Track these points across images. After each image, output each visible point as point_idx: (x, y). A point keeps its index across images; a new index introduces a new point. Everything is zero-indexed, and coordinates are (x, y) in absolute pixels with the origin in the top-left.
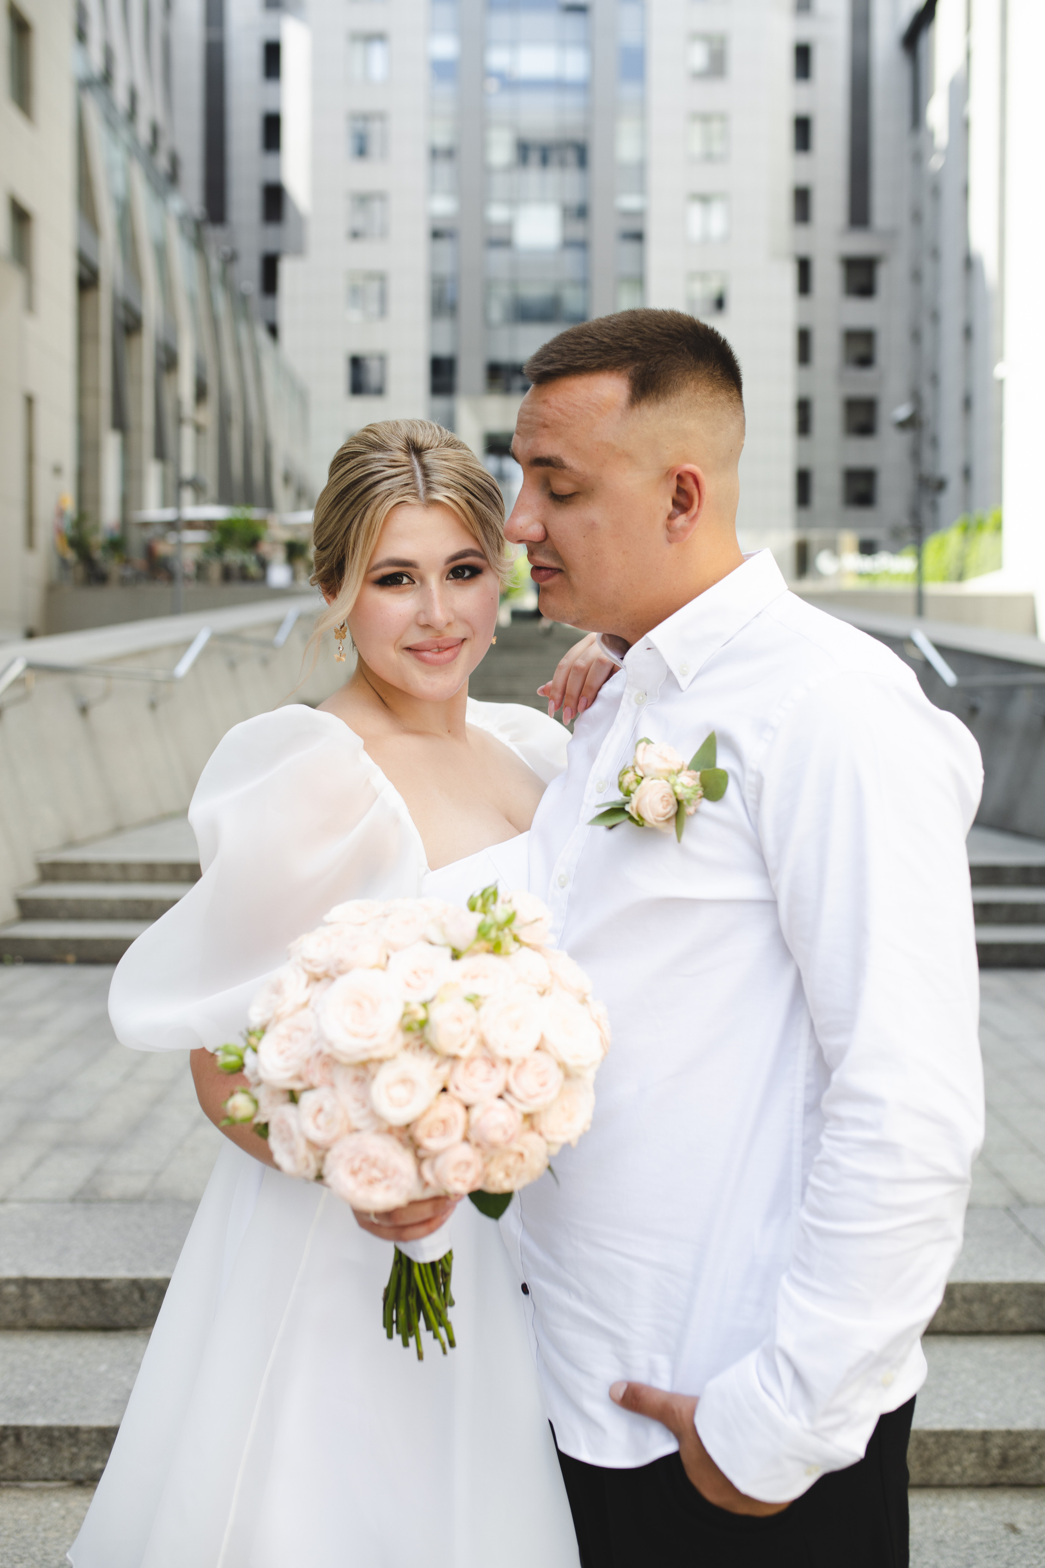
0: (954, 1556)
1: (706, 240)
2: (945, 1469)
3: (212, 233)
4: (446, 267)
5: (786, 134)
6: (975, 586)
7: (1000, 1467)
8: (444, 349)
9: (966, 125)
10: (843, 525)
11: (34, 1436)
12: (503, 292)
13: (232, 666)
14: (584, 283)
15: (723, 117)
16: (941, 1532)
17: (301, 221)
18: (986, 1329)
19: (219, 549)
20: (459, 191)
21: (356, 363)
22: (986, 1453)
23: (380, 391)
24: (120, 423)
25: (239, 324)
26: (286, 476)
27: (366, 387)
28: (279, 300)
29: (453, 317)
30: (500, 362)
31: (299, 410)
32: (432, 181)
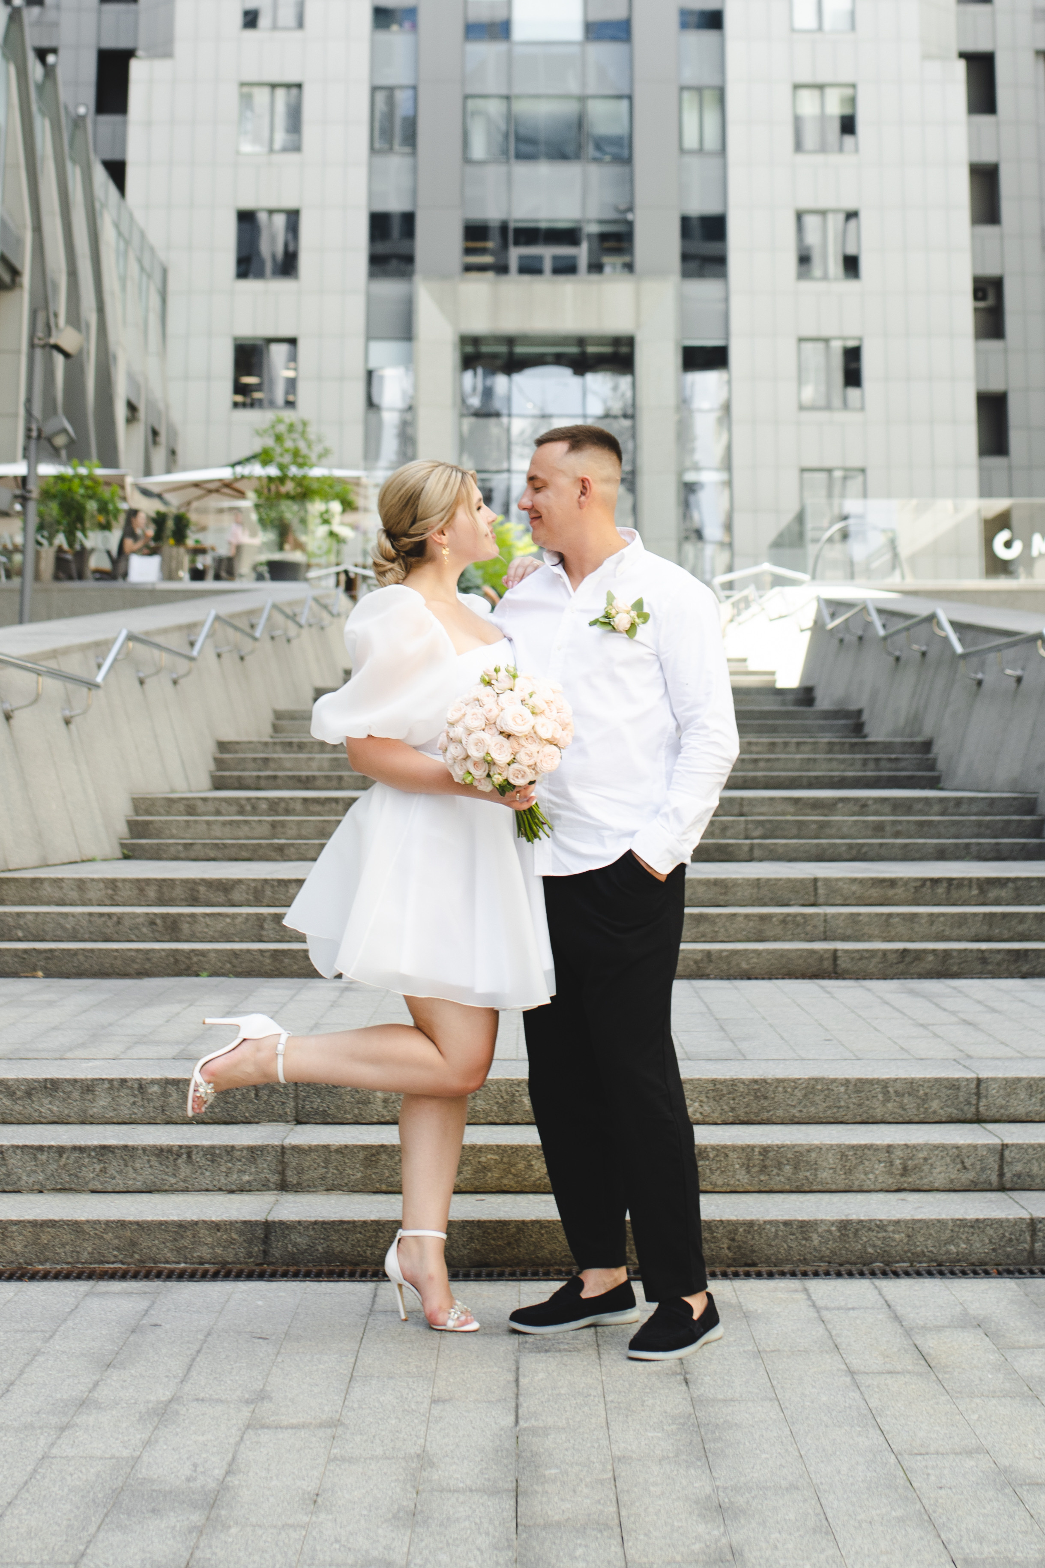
2: (863, 1177)
4: (397, 73)
7: (902, 1175)
11: (201, 1153)
12: (493, 111)
13: (142, 683)
21: (246, 220)
22: (891, 1164)
23: (288, 269)
25: (69, 165)
26: (132, 407)
27: (262, 263)
28: (125, 124)
29: (407, 149)
30: (486, 221)
31: (155, 300)
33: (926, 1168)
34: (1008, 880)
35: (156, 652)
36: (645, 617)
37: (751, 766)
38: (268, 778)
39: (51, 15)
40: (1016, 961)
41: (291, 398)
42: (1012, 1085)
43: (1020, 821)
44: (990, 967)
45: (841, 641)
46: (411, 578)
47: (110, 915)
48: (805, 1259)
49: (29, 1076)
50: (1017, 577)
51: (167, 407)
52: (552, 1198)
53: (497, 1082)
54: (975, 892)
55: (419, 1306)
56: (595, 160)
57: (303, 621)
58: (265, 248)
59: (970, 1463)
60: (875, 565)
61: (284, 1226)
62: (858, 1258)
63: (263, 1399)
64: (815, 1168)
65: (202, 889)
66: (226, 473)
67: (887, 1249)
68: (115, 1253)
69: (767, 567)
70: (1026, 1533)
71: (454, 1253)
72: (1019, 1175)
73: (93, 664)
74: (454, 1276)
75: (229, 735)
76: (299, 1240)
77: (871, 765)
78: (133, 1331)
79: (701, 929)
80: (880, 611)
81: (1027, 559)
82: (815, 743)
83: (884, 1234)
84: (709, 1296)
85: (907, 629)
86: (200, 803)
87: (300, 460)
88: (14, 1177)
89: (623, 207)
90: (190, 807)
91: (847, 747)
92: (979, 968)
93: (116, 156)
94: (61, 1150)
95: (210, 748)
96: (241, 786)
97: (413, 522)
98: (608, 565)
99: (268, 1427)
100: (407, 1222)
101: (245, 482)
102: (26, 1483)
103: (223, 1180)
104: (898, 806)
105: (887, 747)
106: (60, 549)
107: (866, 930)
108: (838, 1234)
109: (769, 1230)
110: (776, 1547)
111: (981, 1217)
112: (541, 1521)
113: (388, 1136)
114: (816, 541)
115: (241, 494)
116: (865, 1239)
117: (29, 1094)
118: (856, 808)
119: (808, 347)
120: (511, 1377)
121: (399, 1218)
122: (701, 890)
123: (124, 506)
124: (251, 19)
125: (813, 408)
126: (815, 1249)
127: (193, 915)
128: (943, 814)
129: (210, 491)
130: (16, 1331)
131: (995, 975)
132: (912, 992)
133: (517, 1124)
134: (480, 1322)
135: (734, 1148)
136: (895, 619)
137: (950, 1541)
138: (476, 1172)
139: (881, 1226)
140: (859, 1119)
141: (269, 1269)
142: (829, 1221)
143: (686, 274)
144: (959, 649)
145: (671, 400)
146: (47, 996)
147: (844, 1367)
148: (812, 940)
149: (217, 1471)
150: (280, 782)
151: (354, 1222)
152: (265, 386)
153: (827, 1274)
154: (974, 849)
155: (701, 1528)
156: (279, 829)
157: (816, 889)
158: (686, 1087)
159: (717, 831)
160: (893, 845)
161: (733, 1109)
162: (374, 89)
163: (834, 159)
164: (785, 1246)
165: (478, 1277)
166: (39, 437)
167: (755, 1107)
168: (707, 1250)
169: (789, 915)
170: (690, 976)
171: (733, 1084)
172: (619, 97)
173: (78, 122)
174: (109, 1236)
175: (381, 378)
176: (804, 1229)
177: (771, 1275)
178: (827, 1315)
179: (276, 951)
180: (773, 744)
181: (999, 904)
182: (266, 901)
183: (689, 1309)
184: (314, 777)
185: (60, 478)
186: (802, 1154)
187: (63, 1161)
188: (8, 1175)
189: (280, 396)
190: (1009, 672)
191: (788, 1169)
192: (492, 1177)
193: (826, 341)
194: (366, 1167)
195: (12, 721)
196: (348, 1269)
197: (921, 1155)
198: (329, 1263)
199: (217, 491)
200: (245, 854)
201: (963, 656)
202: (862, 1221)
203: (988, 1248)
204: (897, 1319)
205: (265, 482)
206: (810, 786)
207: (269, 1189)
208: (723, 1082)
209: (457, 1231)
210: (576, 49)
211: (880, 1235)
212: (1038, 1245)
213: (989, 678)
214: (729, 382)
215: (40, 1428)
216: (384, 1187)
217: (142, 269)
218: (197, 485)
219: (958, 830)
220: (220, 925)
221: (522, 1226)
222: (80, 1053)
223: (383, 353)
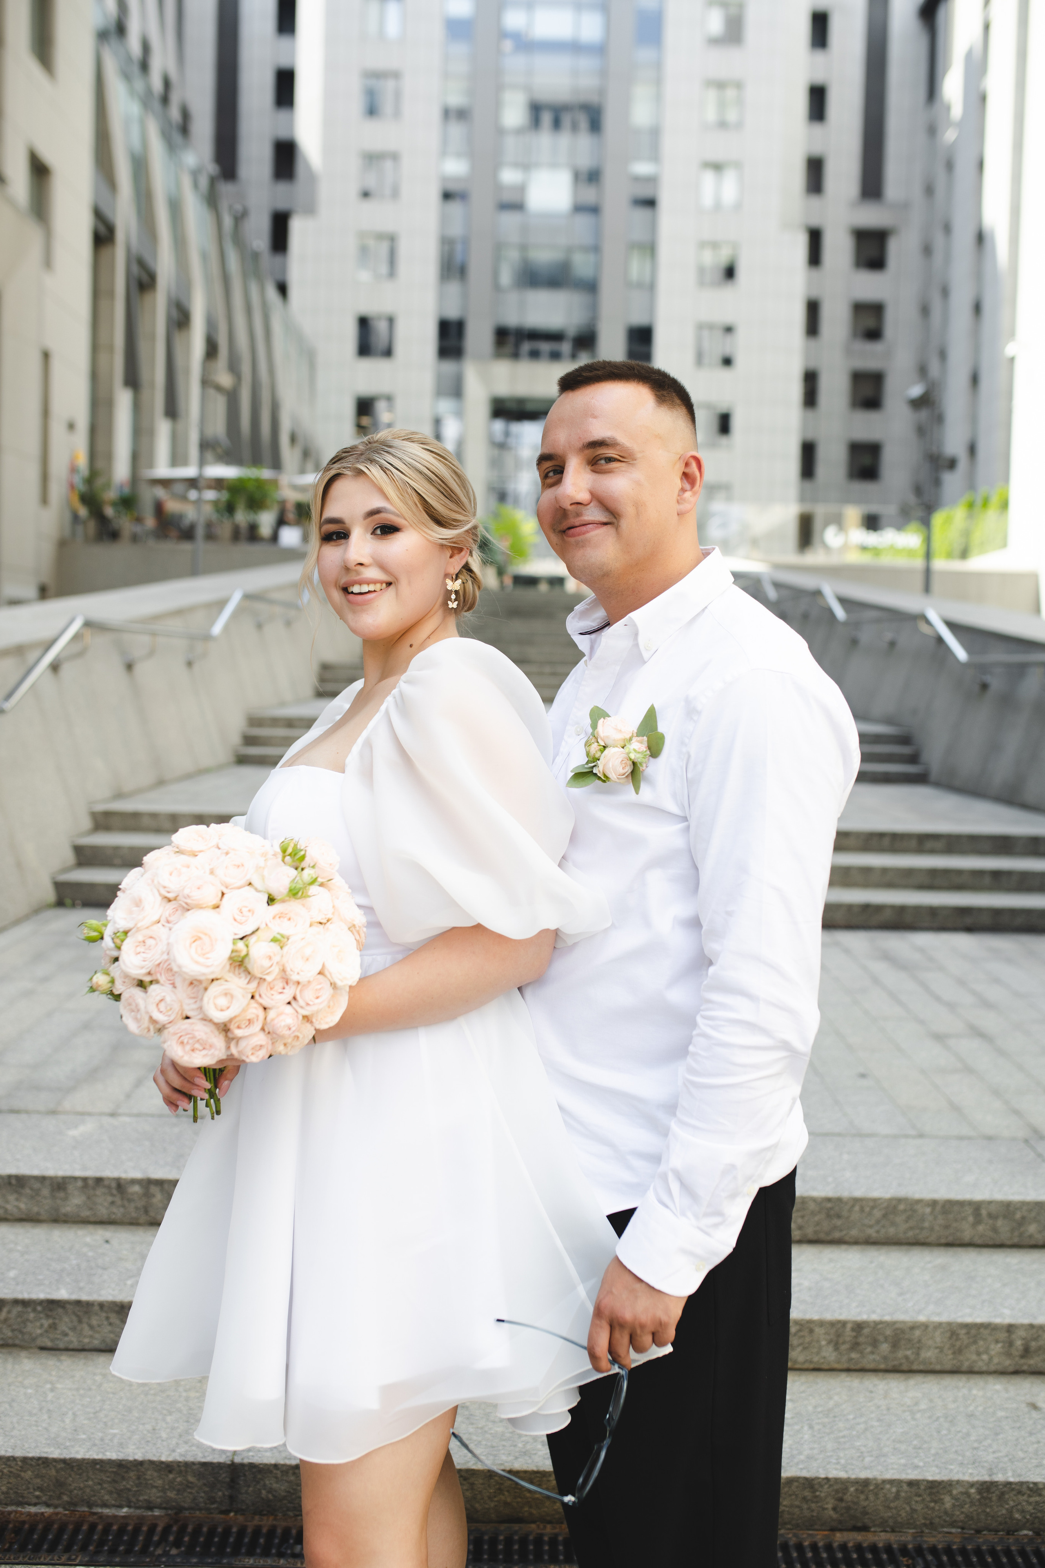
0: (983, 1427)
1: (718, 206)
2: (974, 1357)
3: (226, 189)
4: (456, 230)
5: (801, 103)
6: (977, 563)
8: (453, 313)
9: (983, 98)
10: (847, 500)
12: (513, 255)
13: (259, 626)
14: (596, 249)
15: (739, 85)
16: (971, 1408)
17: (312, 178)
18: (1009, 1243)
19: (230, 508)
20: (471, 152)
21: (364, 323)
23: (388, 353)
24: (132, 380)
26: (292, 436)
27: (373, 348)
28: (286, 258)
29: (461, 280)
30: (508, 326)
31: (307, 370)
32: (445, 142)
39: (242, 188)
48: (931, 1523)
58: (374, 340)
62: (1000, 1524)
64: (918, 1346)
67: (1039, 1515)
68: (37, 1493)
71: (477, 1505)
76: (275, 1486)
83: (1037, 1499)
85: (795, 597)
89: (590, 319)
93: (281, 278)
95: (315, 668)
108: (978, 1497)
109: (889, 1490)
116: (1012, 1503)
123: (279, 497)
126: (946, 1513)
135: (821, 1323)
142: (968, 1482)
144: (842, 618)
152: (375, 423)
162: (443, 241)
163: (721, 293)
164: (908, 1509)
172: (590, 249)
173: (258, 256)
174: (28, 1475)
175: (444, 422)
176: (934, 1490)
191: (885, 1347)
195: (132, 674)
202: (1010, 1483)
209: (481, 1481)
210: (567, 219)
211: (1032, 1499)
213: (865, 639)
217: (298, 350)
223: (445, 406)
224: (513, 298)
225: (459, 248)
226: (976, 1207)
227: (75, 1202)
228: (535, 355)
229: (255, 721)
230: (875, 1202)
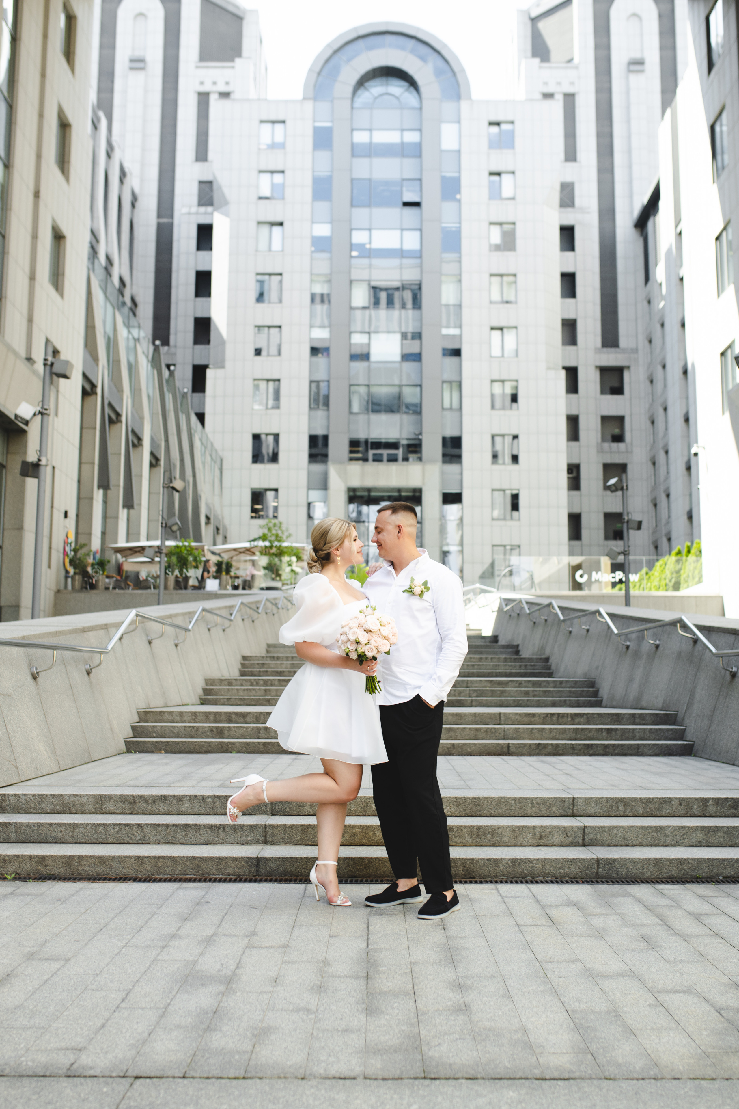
1: (504, 356)
3: (163, 351)
4: (321, 375)
5: (556, 284)
6: (683, 592)
7: (540, 839)
8: (320, 432)
10: (602, 551)
11: (229, 828)
12: (362, 392)
14: (419, 384)
15: (513, 275)
17: (222, 343)
20: (331, 325)
21: (257, 438)
22: (535, 834)
23: (274, 459)
24: (104, 484)
25: (180, 414)
26: (208, 518)
27: (263, 457)
28: (204, 397)
29: (325, 408)
30: (359, 439)
31: (217, 472)
32: (312, 315)
33: (550, 836)
34: (584, 714)
35: (215, 617)
36: (428, 589)
37: (471, 667)
38: (264, 671)
39: (173, 350)
40: (587, 749)
41: (275, 514)
42: (588, 800)
43: (588, 691)
44: (576, 752)
45: (510, 616)
46: (324, 570)
47: (193, 727)
49: (154, 794)
50: (584, 590)
51: (223, 518)
52: (384, 848)
53: (361, 797)
54: (569, 719)
55: (325, 894)
56: (406, 413)
57: (279, 606)
58: (264, 451)
59: (573, 966)
60: (523, 587)
61: (266, 860)
63: (254, 935)
64: (501, 836)
65: (233, 716)
66: (247, 545)
67: (533, 871)
68: (191, 870)
69: (478, 585)
70: (600, 998)
72: (591, 840)
73: (188, 621)
74: (341, 882)
75: (247, 654)
76: (272, 865)
77: (523, 667)
78: (197, 905)
79: (450, 734)
80: (527, 603)
81: (589, 582)
82: (499, 658)
84: (454, 891)
85: (539, 610)
86: (234, 681)
87: (279, 539)
88: (147, 837)
89: (417, 433)
90: (230, 683)
91: (512, 660)
92: (571, 751)
93: (201, 411)
94: (168, 826)
95: (239, 659)
96: (252, 674)
97: (325, 544)
98: (411, 565)
99: (256, 948)
100: (321, 857)
101: (256, 548)
102: (145, 971)
103: (239, 839)
104: (535, 684)
105: (530, 660)
106: (177, 577)
107: (522, 735)
110: (485, 1004)
111: (575, 857)
112: (378, 991)
113: (312, 820)
114: (499, 576)
115: (254, 554)
117: (154, 802)
118: (517, 685)
119: (496, 493)
120: (365, 926)
121: (316, 856)
122: (450, 718)
123: (204, 559)
124: (258, 352)
125: (498, 519)
126: (501, 871)
127: (229, 727)
128: (554, 687)
129: (241, 553)
130: (146, 904)
131: (578, 755)
132: (542, 761)
133: (369, 816)
134: (352, 902)
135: (465, 827)
136: (534, 606)
137: (565, 1002)
138: (351, 836)
139: (530, 861)
140: (520, 815)
141: (259, 878)
142: (508, 859)
143: (444, 462)
144: (562, 618)
145: (437, 516)
146: (165, 761)
147: (515, 923)
148: (498, 739)
149: (232, 967)
150: (269, 673)
151: (296, 858)
152: (265, 510)
153: (506, 882)
154: (568, 702)
155: (451, 995)
156: (268, 692)
157: (500, 718)
158: (444, 801)
159: (457, 694)
160: (533, 700)
161: (464, 810)
162: (311, 382)
163: (508, 412)
165: (351, 882)
166: (166, 526)
167: (474, 809)
168: (453, 871)
169: (488, 728)
170: (445, 754)
171: (465, 799)
172: (416, 386)
173: (184, 395)
174: (188, 863)
175: (314, 506)
177: (481, 882)
178: (506, 900)
179: (265, 743)
180: (481, 658)
181: (580, 725)
182: (261, 721)
183: (446, 897)
184: (284, 671)
185: (177, 547)
186: (495, 830)
187: (169, 830)
188: (144, 836)
189: (271, 513)
190: (583, 627)
191: (489, 836)
192: (358, 839)
193: (504, 490)
194: (302, 834)
195: (152, 644)
196: (294, 878)
197: (548, 831)
198: (285, 875)
199: (244, 552)
200: (253, 703)
201: (564, 621)
203: (578, 871)
204: (538, 901)
205: (264, 548)
206: (497, 676)
207: (259, 843)
208: (460, 798)
210: (397, 365)
211: (530, 865)
212: (600, 870)
213: (575, 630)
214: (462, 509)
215: (154, 947)
216: (310, 843)
217: (212, 459)
218: (235, 550)
219: (560, 694)
220: (241, 731)
221: (371, 860)
222: (177, 784)
223: (315, 495)
224: (362, 418)
225: (323, 385)
226: (532, 800)
227: (186, 806)
228: (378, 459)
229: (209, 682)
230: (493, 799)
